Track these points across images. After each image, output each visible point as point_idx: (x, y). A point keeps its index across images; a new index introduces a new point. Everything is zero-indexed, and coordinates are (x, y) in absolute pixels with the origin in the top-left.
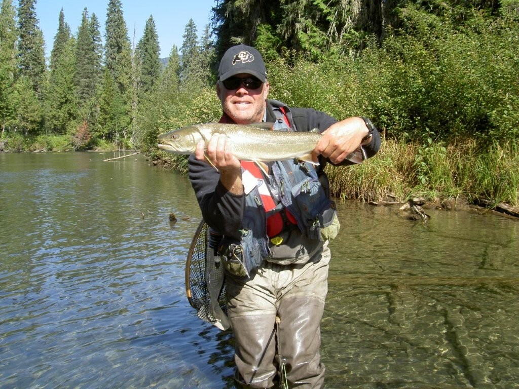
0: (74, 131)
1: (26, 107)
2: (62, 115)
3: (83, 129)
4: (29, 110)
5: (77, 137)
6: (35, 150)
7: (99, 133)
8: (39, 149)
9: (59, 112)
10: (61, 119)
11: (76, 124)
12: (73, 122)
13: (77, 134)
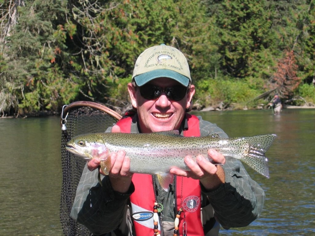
0: (267, 70)
1: (187, 25)
2: (241, 40)
3: (285, 66)
4: (193, 30)
5: (274, 82)
6: (204, 107)
7: (307, 74)
8: (211, 105)
9: (235, 36)
10: (240, 48)
11: (271, 57)
12: (265, 53)
13: (275, 74)
